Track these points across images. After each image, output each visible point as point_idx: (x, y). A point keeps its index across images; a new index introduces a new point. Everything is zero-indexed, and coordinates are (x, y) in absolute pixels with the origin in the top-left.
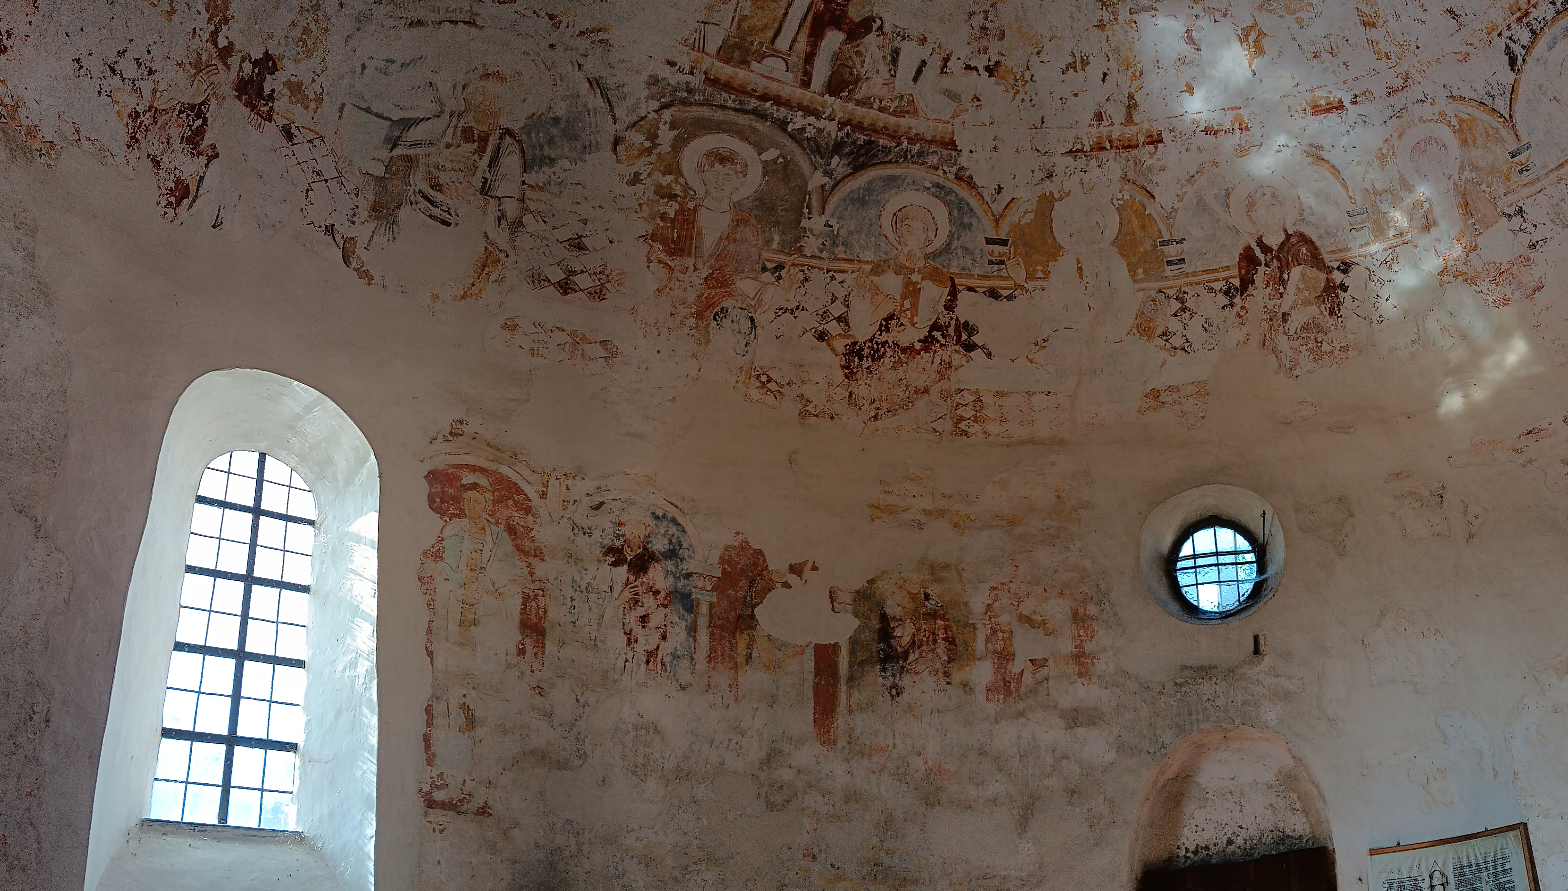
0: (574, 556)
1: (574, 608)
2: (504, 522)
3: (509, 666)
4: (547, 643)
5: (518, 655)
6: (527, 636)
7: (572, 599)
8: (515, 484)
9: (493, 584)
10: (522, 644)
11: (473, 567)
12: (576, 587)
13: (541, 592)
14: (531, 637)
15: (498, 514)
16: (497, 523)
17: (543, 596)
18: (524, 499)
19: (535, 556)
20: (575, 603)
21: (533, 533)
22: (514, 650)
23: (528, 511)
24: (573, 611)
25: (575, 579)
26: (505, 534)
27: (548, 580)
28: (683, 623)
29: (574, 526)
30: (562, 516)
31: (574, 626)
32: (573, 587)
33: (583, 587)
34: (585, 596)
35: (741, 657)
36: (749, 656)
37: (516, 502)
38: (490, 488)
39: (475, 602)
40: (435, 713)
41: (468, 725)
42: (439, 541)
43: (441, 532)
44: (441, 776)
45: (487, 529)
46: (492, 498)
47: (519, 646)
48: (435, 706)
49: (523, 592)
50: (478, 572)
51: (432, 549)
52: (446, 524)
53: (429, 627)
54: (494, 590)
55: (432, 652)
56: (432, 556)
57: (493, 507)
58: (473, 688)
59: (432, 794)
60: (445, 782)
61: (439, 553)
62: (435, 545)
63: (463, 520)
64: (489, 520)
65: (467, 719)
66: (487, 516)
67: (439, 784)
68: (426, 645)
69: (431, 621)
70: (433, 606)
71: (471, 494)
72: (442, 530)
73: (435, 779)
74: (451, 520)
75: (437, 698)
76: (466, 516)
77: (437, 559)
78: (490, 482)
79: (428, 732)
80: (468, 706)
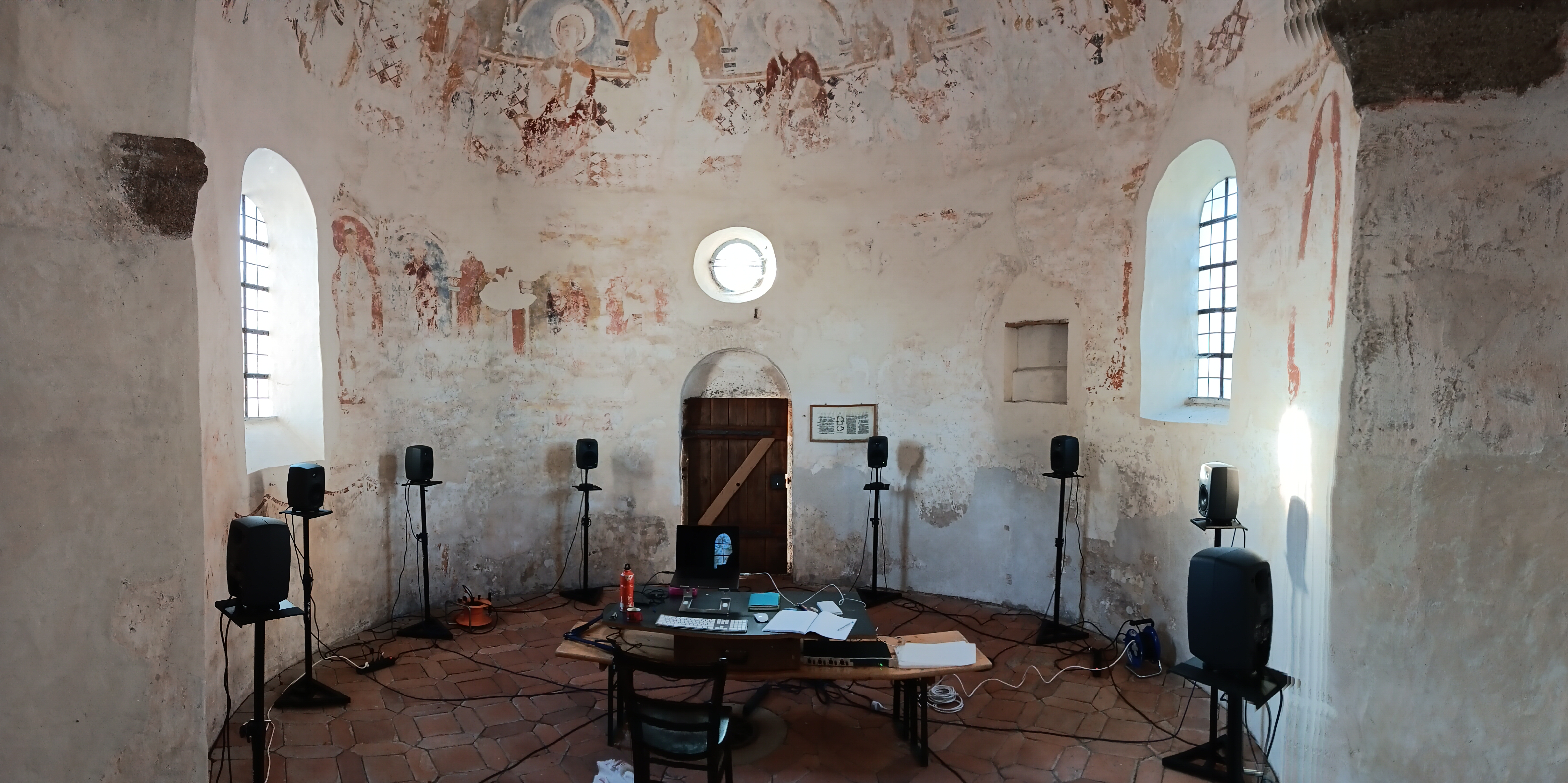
0: (392, 271)
3: (369, 335)
9: (360, 291)
11: (351, 283)
12: (394, 288)
16: (360, 254)
22: (371, 326)
24: (393, 302)
25: (393, 284)
26: (363, 261)
28: (445, 304)
29: (391, 253)
30: (386, 247)
31: (395, 310)
32: (392, 289)
33: (397, 288)
34: (399, 293)
35: (474, 318)
36: (478, 317)
37: (367, 240)
38: (357, 231)
39: (352, 302)
40: (342, 362)
41: (354, 366)
42: (338, 268)
43: (339, 263)
44: (345, 388)
45: (357, 258)
46: (358, 238)
47: (373, 323)
48: (341, 358)
49: (372, 294)
50: (353, 285)
51: (336, 273)
52: (341, 257)
53: (337, 318)
54: (360, 295)
55: (339, 331)
56: (336, 277)
57: (358, 244)
58: (355, 348)
59: (343, 398)
60: (347, 391)
61: (339, 275)
62: (337, 271)
63: (347, 254)
64: (357, 253)
65: (353, 363)
66: (356, 250)
67: (345, 392)
68: (336, 328)
69: (338, 315)
70: (338, 306)
71: (348, 236)
72: (339, 261)
73: (343, 391)
74: (343, 255)
75: (342, 355)
76: (347, 252)
77: (338, 280)
78: (357, 228)
79: (340, 371)
80: (353, 357)
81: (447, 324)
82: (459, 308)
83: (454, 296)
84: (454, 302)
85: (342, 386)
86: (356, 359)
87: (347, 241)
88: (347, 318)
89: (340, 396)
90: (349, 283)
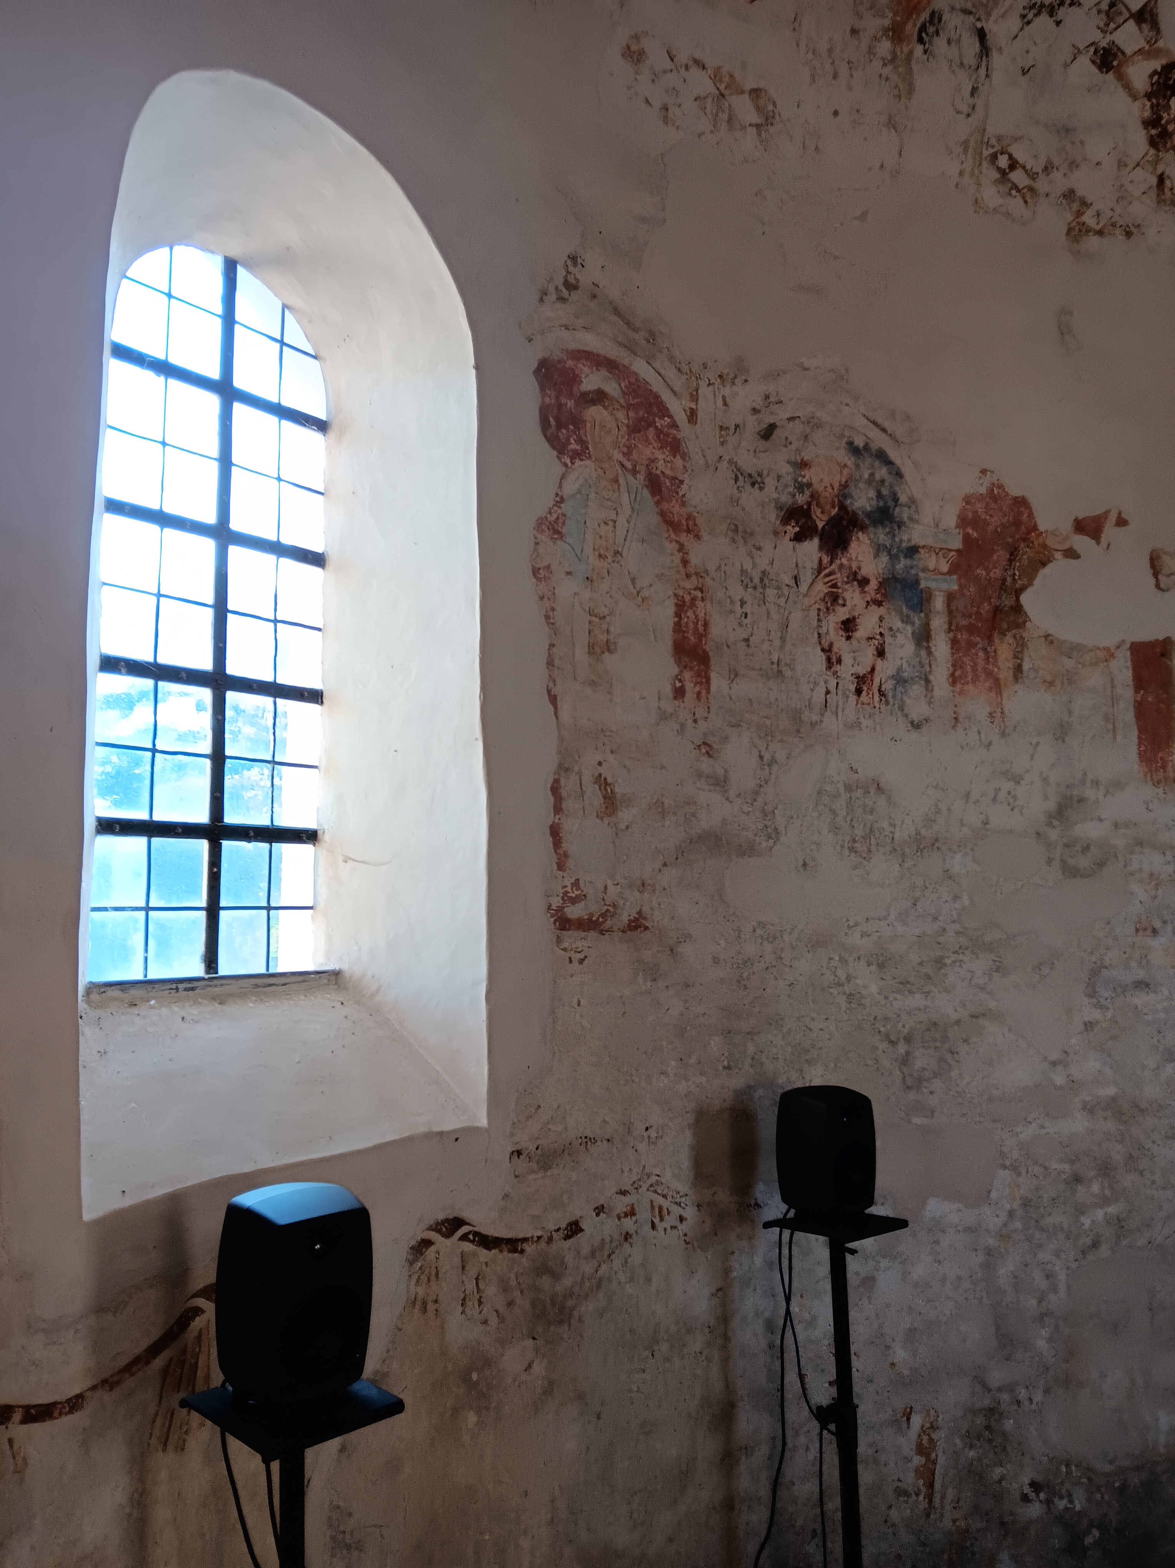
0: (740, 528)
1: (746, 617)
2: (643, 470)
3: (664, 716)
4: (713, 675)
5: (675, 698)
6: (685, 667)
7: (743, 603)
8: (657, 397)
9: (633, 581)
10: (680, 681)
11: (602, 552)
12: (746, 581)
13: (699, 594)
14: (692, 669)
15: (635, 456)
16: (634, 472)
17: (703, 599)
18: (669, 426)
19: (689, 531)
20: (747, 608)
21: (684, 487)
22: (668, 690)
23: (675, 447)
24: (745, 621)
25: (745, 568)
26: (646, 493)
27: (706, 572)
28: (909, 629)
29: (738, 474)
30: (721, 457)
31: (748, 646)
32: (742, 581)
33: (757, 580)
34: (761, 593)
35: (1005, 672)
36: (1018, 669)
37: (659, 432)
38: (622, 401)
39: (606, 611)
40: (564, 793)
41: (607, 808)
42: (557, 502)
43: (560, 486)
44: (576, 884)
45: (622, 481)
46: (626, 422)
47: (675, 683)
48: (563, 781)
49: (676, 595)
50: (610, 559)
51: (549, 516)
52: (566, 471)
53: (550, 655)
54: (635, 592)
55: (555, 696)
56: (548, 529)
57: (628, 440)
58: (612, 752)
59: (565, 910)
60: (582, 891)
61: (558, 524)
62: (552, 511)
63: (588, 462)
64: (622, 465)
65: (605, 798)
66: (621, 458)
67: (574, 895)
68: (548, 686)
69: (552, 645)
70: (554, 619)
71: (594, 413)
72: (561, 481)
73: (569, 889)
74: (573, 463)
75: (567, 770)
76: (590, 458)
77: (555, 536)
78: (622, 389)
79: (557, 821)
80: (605, 779)
81: (917, 689)
82: (954, 642)
83: (939, 603)
84: (938, 623)
85: (563, 877)
86: (614, 786)
87: (588, 425)
88: (587, 656)
89: (555, 908)
90: (597, 554)
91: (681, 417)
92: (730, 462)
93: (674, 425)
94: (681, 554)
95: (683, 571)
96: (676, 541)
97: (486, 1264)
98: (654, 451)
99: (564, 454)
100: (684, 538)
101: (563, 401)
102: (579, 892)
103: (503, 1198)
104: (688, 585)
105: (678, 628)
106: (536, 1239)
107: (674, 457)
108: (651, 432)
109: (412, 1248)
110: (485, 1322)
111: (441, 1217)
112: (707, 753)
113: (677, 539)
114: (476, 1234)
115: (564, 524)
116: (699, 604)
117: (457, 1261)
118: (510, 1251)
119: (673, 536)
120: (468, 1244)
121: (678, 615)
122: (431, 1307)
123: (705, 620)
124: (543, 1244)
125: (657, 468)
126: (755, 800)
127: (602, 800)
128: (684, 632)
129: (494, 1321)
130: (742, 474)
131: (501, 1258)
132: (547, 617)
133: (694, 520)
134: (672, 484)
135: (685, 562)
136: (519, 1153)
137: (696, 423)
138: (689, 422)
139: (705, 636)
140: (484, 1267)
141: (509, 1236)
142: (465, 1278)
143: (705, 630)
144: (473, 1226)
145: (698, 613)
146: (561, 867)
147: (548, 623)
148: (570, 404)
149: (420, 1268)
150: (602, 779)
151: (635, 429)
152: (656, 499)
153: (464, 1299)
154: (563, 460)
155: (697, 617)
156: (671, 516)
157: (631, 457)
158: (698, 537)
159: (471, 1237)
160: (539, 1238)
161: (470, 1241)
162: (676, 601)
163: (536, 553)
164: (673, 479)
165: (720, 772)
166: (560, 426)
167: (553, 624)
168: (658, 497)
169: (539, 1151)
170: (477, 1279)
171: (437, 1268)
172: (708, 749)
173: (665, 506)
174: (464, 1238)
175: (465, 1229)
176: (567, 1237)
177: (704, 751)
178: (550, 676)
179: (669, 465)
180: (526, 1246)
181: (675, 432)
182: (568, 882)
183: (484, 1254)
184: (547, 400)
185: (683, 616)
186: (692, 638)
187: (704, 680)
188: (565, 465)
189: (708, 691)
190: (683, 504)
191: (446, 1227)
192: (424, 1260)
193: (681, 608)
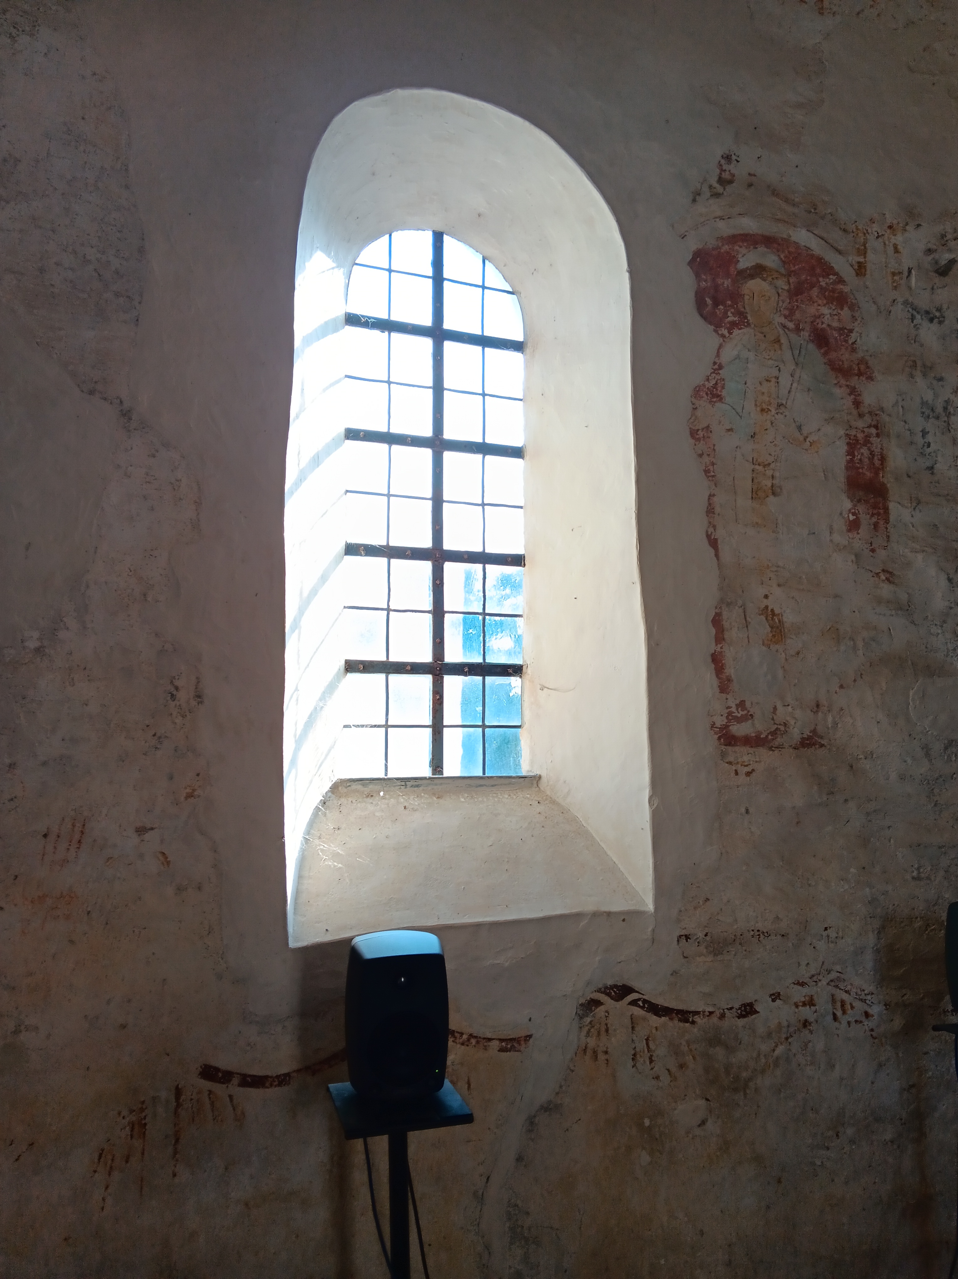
1: (929, 446)
2: (808, 327)
4: (892, 506)
5: (849, 531)
6: (859, 501)
7: (924, 433)
8: (820, 259)
9: (799, 428)
10: (854, 514)
11: (764, 406)
13: (873, 431)
14: (866, 502)
15: (798, 315)
16: (798, 330)
17: (878, 435)
18: (835, 283)
19: (860, 374)
20: (930, 438)
21: (854, 335)
22: (841, 524)
23: (842, 300)
25: (925, 400)
27: (882, 409)
29: (915, 313)
30: (894, 301)
31: (932, 474)
32: (923, 413)
33: (939, 409)
34: (945, 422)
38: (783, 271)
39: (770, 459)
40: (726, 624)
41: (774, 636)
42: (715, 370)
43: (718, 355)
44: (741, 705)
45: (784, 340)
46: (786, 287)
47: (848, 516)
48: (725, 615)
49: (847, 435)
50: (773, 412)
51: (706, 383)
52: (724, 341)
53: (710, 504)
54: (801, 438)
55: (716, 540)
56: (707, 394)
57: (790, 303)
58: (779, 585)
59: (731, 728)
60: (749, 712)
61: (717, 390)
62: (710, 378)
63: (745, 330)
64: (784, 327)
65: (772, 627)
66: (782, 320)
67: (739, 715)
68: (707, 532)
69: (711, 496)
70: (713, 472)
71: (754, 285)
72: (718, 352)
73: (734, 709)
74: (730, 333)
75: (728, 604)
76: (749, 325)
77: (715, 400)
78: (781, 259)
79: (719, 649)
80: (772, 610)
85: (727, 699)
86: (782, 616)
87: (746, 297)
88: (750, 501)
89: (720, 727)
90: (758, 409)
91: (847, 272)
92: (906, 303)
93: (841, 281)
94: (852, 397)
95: (855, 412)
96: (847, 386)
97: (656, 1028)
98: (819, 307)
99: (722, 327)
100: (854, 381)
101: (720, 281)
102: (745, 712)
103: (672, 974)
104: (860, 424)
105: (851, 465)
106: (707, 1013)
107: (842, 309)
108: (815, 292)
109: (582, 1005)
110: (657, 1078)
111: (610, 983)
112: (887, 579)
113: (848, 383)
114: (645, 1001)
115: (723, 388)
116: (873, 439)
117: (627, 1021)
118: (680, 1020)
119: (843, 382)
120: (639, 1009)
121: (851, 452)
122: (602, 1057)
123: (882, 454)
124: (715, 1019)
125: (823, 323)
126: (944, 622)
127: (769, 629)
128: (858, 468)
129: (665, 1079)
130: (918, 313)
131: (673, 1026)
132: (706, 472)
133: (867, 363)
134: (840, 335)
135: (857, 404)
136: (687, 937)
137: (865, 275)
138: (857, 275)
139: (883, 469)
140: (654, 1031)
141: (680, 1007)
142: (635, 1038)
143: (882, 464)
144: (643, 995)
145: (873, 448)
146: (723, 689)
147: (708, 477)
148: (727, 283)
149: (591, 1022)
150: (770, 610)
151: (797, 292)
152: (822, 351)
153: (635, 1055)
154: (720, 332)
155: (872, 454)
156: (841, 363)
157: (794, 318)
158: (870, 378)
159: (640, 1003)
160: (711, 1013)
161: (639, 1006)
162: (848, 440)
163: (693, 418)
164: (841, 330)
165: (904, 597)
166: (716, 303)
167: (713, 476)
168: (826, 348)
169: (708, 938)
170: (647, 1040)
171: (606, 1025)
172: (888, 575)
173: (833, 355)
174: (634, 1003)
175: (633, 996)
176: (740, 1016)
177: (883, 577)
178: (710, 523)
179: (836, 317)
180: (697, 1019)
181: (842, 287)
182: (732, 703)
183: (654, 1020)
184: (703, 284)
185: (856, 454)
186: (868, 474)
187: (882, 511)
188: (723, 336)
189: (887, 521)
190: (854, 350)
191: (614, 992)
192: (594, 1016)
193: (853, 445)
